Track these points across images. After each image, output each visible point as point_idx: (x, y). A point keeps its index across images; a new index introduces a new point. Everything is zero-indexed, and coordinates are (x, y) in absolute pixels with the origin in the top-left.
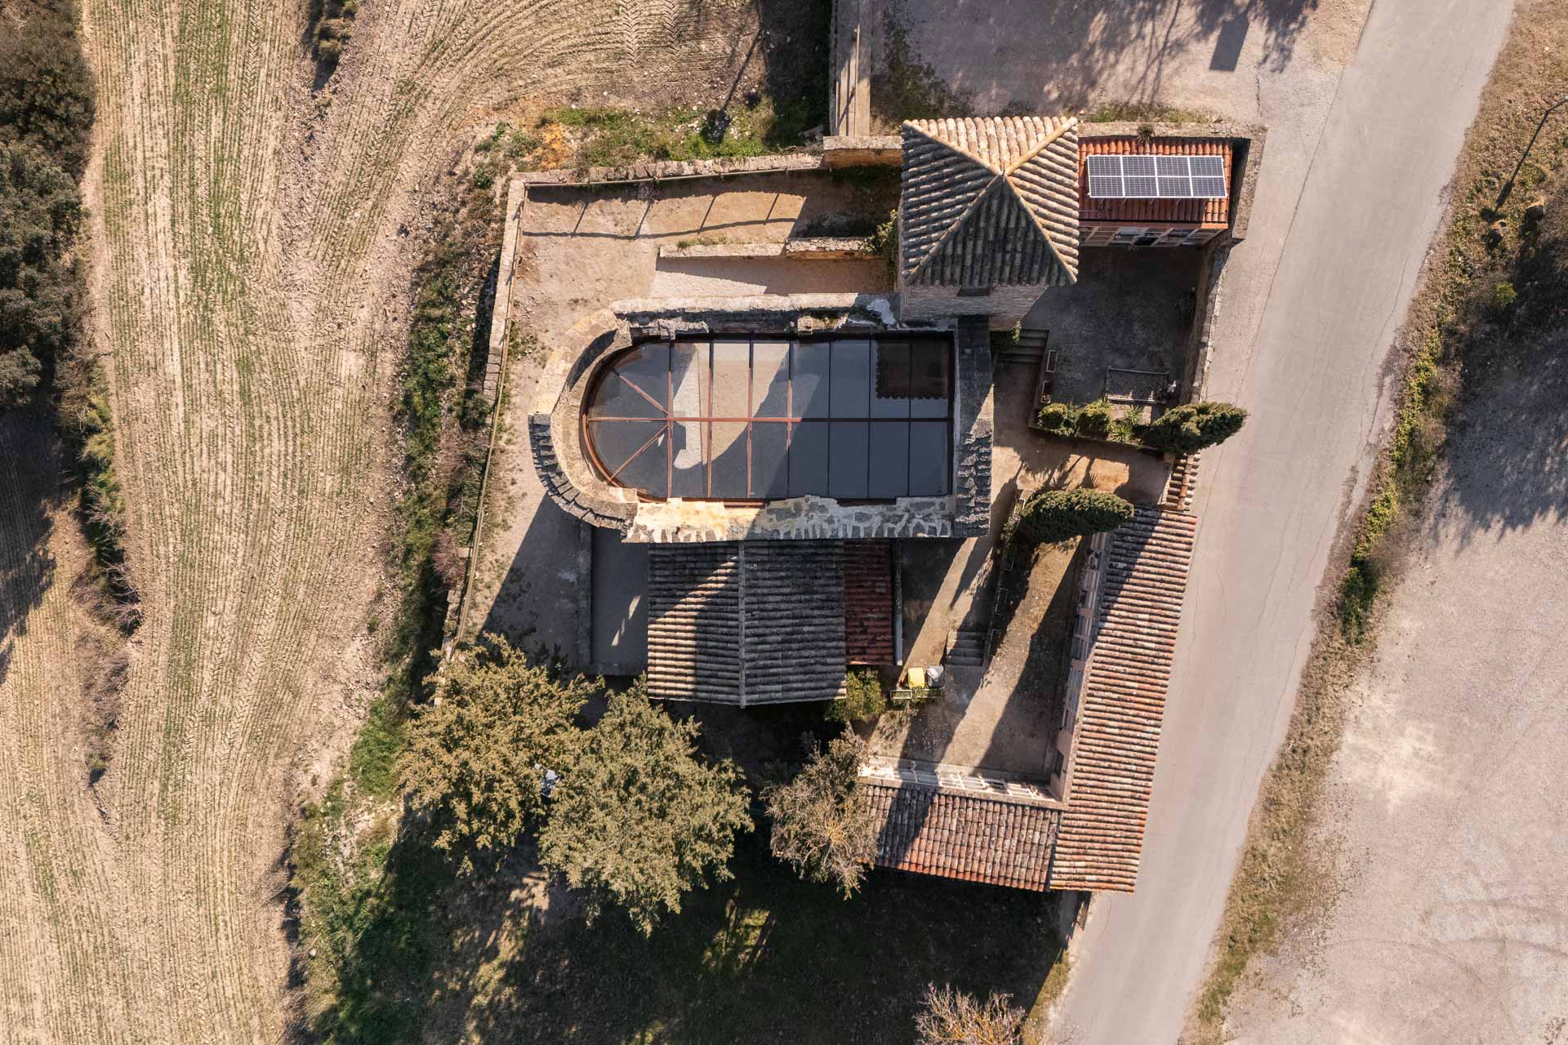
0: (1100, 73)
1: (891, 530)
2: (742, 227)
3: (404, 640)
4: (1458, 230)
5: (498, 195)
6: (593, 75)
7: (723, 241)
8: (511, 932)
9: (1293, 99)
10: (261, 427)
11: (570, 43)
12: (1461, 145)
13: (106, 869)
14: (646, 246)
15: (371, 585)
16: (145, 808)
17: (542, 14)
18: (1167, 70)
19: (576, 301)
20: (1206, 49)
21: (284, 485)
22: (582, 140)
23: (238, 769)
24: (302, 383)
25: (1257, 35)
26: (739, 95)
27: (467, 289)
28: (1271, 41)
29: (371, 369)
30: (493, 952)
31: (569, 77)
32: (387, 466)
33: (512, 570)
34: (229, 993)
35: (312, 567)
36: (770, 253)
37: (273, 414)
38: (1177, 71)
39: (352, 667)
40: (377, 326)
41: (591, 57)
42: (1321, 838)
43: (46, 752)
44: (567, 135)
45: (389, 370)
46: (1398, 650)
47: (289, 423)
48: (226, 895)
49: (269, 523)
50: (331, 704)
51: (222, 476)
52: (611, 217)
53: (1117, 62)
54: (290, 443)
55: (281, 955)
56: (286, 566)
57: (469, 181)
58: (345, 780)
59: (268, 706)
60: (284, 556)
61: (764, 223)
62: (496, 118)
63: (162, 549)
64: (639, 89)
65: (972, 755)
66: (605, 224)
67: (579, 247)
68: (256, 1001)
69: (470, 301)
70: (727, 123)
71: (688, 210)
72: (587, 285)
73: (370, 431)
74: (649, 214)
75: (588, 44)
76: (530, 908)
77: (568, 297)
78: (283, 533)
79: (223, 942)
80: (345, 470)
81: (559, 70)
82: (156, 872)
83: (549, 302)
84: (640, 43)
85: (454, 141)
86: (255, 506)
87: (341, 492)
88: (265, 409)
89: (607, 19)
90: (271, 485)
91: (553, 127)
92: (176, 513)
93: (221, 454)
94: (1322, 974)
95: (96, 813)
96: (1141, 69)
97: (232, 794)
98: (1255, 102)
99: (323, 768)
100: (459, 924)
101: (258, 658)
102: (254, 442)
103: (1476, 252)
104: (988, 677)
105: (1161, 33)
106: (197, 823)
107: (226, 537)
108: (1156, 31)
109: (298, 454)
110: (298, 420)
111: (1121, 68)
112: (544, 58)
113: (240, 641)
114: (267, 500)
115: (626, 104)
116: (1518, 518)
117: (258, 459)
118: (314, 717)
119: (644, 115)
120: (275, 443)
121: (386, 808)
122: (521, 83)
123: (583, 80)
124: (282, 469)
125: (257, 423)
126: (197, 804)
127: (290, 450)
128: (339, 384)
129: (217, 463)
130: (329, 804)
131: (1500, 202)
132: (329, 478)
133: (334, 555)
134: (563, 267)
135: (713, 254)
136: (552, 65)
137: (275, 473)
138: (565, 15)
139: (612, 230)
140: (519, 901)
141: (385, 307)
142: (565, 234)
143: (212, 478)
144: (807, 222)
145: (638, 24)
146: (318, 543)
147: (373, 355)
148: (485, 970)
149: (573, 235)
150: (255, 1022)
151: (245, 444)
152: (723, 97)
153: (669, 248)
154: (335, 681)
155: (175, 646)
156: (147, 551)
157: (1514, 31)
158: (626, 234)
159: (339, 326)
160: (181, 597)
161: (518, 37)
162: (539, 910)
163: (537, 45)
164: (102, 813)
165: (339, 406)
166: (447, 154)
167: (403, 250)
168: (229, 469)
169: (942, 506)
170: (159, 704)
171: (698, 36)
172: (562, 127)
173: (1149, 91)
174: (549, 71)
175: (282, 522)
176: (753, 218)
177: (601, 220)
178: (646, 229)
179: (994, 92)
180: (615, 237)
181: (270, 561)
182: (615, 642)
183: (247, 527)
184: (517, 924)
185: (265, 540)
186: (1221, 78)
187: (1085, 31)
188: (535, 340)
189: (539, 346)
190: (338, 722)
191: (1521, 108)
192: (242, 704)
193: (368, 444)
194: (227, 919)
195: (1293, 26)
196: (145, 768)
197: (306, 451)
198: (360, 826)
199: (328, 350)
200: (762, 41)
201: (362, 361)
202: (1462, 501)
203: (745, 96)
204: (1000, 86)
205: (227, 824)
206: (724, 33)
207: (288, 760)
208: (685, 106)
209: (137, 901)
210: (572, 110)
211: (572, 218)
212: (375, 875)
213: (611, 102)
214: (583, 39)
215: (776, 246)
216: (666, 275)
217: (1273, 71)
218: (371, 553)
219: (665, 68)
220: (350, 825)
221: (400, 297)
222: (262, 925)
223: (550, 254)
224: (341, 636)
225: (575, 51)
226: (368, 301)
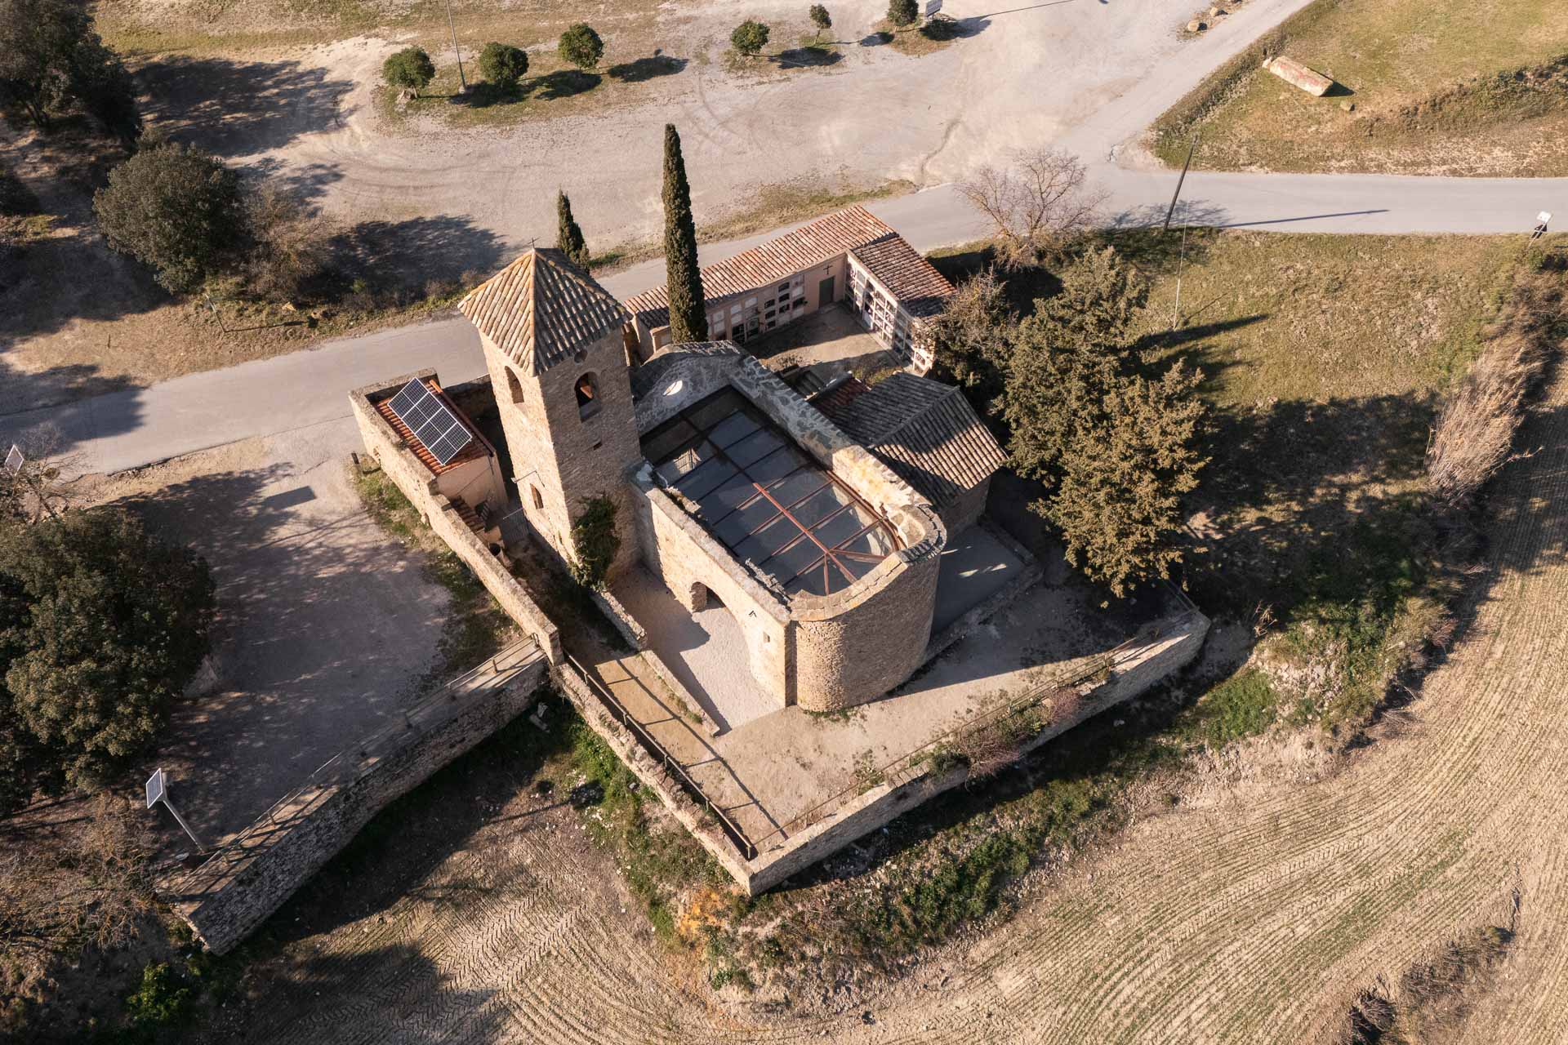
0: (365, 550)
1: (778, 383)
2: (652, 690)
3: (1155, 755)
4: (334, 331)
5: (773, 924)
6: (617, 935)
7: (672, 697)
8: (1239, 521)
9: (306, 449)
10: (1128, 1015)
11: (603, 977)
12: (277, 357)
13: (1544, 861)
14: (721, 746)
15: (1146, 827)
16: (1473, 868)
17: (595, 1025)
18: (335, 518)
19: (804, 765)
20: (304, 509)
21: (1148, 956)
22: (675, 894)
23: (1368, 818)
24: (1061, 1009)
25: (271, 489)
26: (548, 804)
27: (867, 891)
28: (272, 480)
29: (998, 960)
30: (1260, 521)
31: (632, 956)
32: (1054, 885)
33: (1027, 666)
34: (1497, 697)
35: (1181, 883)
36: (656, 657)
37: (1108, 1014)
38: (333, 512)
39: (1213, 793)
40: (961, 982)
41: (601, 949)
42: (745, 208)
43: (1539, 1001)
44: (681, 912)
45: (984, 944)
46: (610, 239)
47: (1101, 993)
48: (1449, 753)
49: (1187, 944)
50: (1251, 789)
51: (1196, 1017)
52: (721, 787)
53: (349, 546)
54: (1114, 979)
55: (1435, 682)
56: (1202, 903)
57: (782, 969)
58: (1284, 719)
59: (1305, 835)
60: (1197, 912)
61: (636, 679)
62: (712, 998)
63: (1298, 1019)
64: (600, 885)
65: (864, 342)
66: (729, 787)
67: (762, 791)
68: (1479, 676)
69: (873, 882)
70: (577, 792)
71: (669, 736)
72: (785, 767)
73: (1043, 922)
74: (695, 762)
75: (593, 960)
76: (1214, 521)
77: (805, 773)
78: (1182, 926)
79: (1477, 728)
80: (1090, 917)
81: (632, 970)
82: (1497, 818)
83: (820, 784)
84: (561, 915)
85: (760, 1027)
86: (1187, 967)
87: (1108, 906)
88: (1111, 1025)
89: (560, 959)
90: (1158, 966)
91: (683, 932)
92: (1261, 1031)
93: (1181, 1032)
94: (814, 169)
95: (1524, 910)
96: (344, 532)
97: (1387, 808)
98: (324, 465)
99: (1294, 749)
100: (1272, 553)
101: (1285, 869)
102: (1144, 1011)
103: (341, 318)
104: (812, 363)
105: (308, 537)
106: (1435, 816)
107: (1233, 971)
108: (310, 540)
109: (1115, 965)
110: (1091, 988)
111: (352, 542)
112: (631, 992)
113: (1288, 893)
114: (1174, 961)
115: (620, 886)
116: (487, 235)
117: (1152, 996)
118: (1274, 792)
119: (619, 864)
120: (1127, 991)
121: (1266, 669)
122: (667, 999)
123: (625, 939)
124: (1139, 969)
125: (1127, 1022)
126: (1425, 827)
127: (1119, 974)
128: (1033, 977)
129: (1190, 1031)
130: (1310, 717)
131: (300, 323)
132: (1108, 925)
133: (1156, 873)
134: (787, 792)
135: (688, 695)
136: (632, 980)
137: (1148, 973)
138: (581, 1001)
139: (729, 779)
140: (1218, 531)
141: (939, 987)
142: (761, 808)
143: (1205, 1024)
144: (613, 653)
145: (546, 928)
146: (1160, 894)
147: (985, 967)
148: (1278, 518)
149: (756, 802)
150: (1489, 665)
151: (1153, 1019)
152: (559, 813)
153: (708, 728)
154: (1235, 798)
155: (1348, 946)
156: (1313, 1031)
157: (181, 374)
158: (723, 767)
159: (990, 1015)
160: (1312, 972)
161: (631, 1033)
162: (1208, 516)
163: (625, 1008)
164: (1517, 901)
165: (1049, 963)
166: (774, 1024)
167: (882, 1008)
168: (1183, 1015)
169: (737, 374)
170: (1399, 921)
171: (521, 870)
172: (678, 924)
173: (358, 518)
174: (639, 980)
175: (1176, 934)
176: (640, 688)
177: (728, 792)
178: (709, 756)
179: (426, 597)
180: (732, 773)
181: (1212, 919)
182: (1002, 566)
183: (1208, 961)
184: (1231, 520)
185: (1202, 936)
186: (316, 490)
187: (340, 577)
188: (858, 772)
189: (859, 767)
190: (1258, 770)
191: (231, 345)
192: (1323, 853)
193: (1054, 914)
194: (1460, 739)
195: (252, 476)
196: (1450, 893)
197: (1107, 959)
198: (1297, 674)
199: (1017, 1008)
200: (491, 817)
201: (998, 973)
202: (497, 260)
203: (546, 799)
204: (419, 596)
205: (1408, 794)
206: (506, 853)
207: (1321, 787)
208: (588, 837)
209: (1532, 815)
210: (658, 928)
211: (745, 813)
212: (1309, 629)
213: (626, 900)
214: (591, 968)
215: (647, 657)
216: (730, 722)
217: (292, 467)
218: (1126, 846)
219: (568, 878)
220: (1303, 683)
221: (922, 980)
222: (1434, 714)
223: (785, 808)
224: (1203, 819)
225: (606, 968)
226: (949, 1007)
